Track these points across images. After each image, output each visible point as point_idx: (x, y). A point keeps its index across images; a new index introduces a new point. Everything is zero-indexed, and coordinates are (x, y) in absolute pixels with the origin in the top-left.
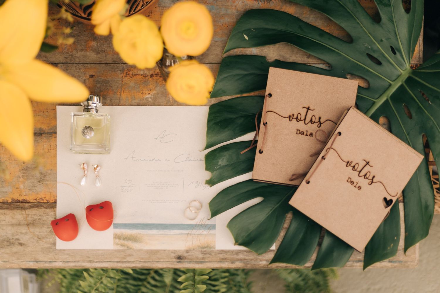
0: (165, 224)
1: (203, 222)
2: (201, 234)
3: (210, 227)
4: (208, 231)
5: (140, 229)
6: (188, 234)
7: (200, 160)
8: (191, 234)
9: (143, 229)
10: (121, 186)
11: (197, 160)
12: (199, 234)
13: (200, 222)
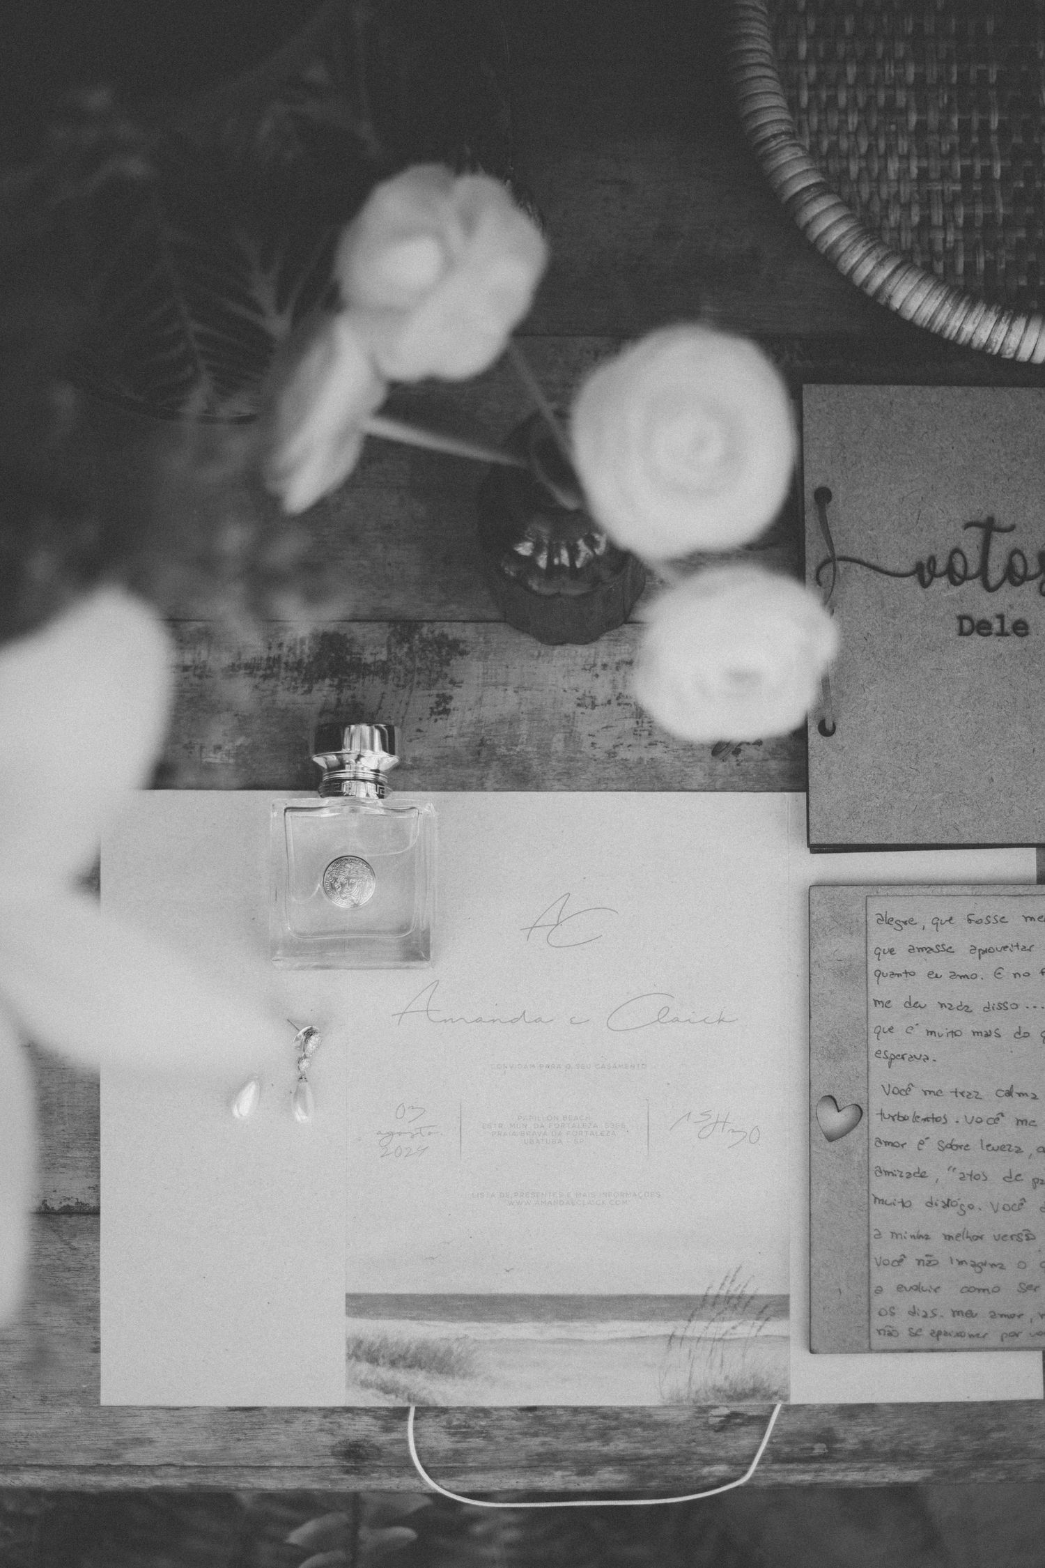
0: (571, 1298)
1: (735, 1284)
2: (727, 1337)
3: (766, 1307)
4: (759, 1323)
5: (461, 1318)
6: (672, 1337)
7: (719, 1021)
8: (682, 1338)
9: (478, 1317)
10: (379, 1133)
11: (704, 1020)
12: (717, 1337)
13: (723, 1284)
